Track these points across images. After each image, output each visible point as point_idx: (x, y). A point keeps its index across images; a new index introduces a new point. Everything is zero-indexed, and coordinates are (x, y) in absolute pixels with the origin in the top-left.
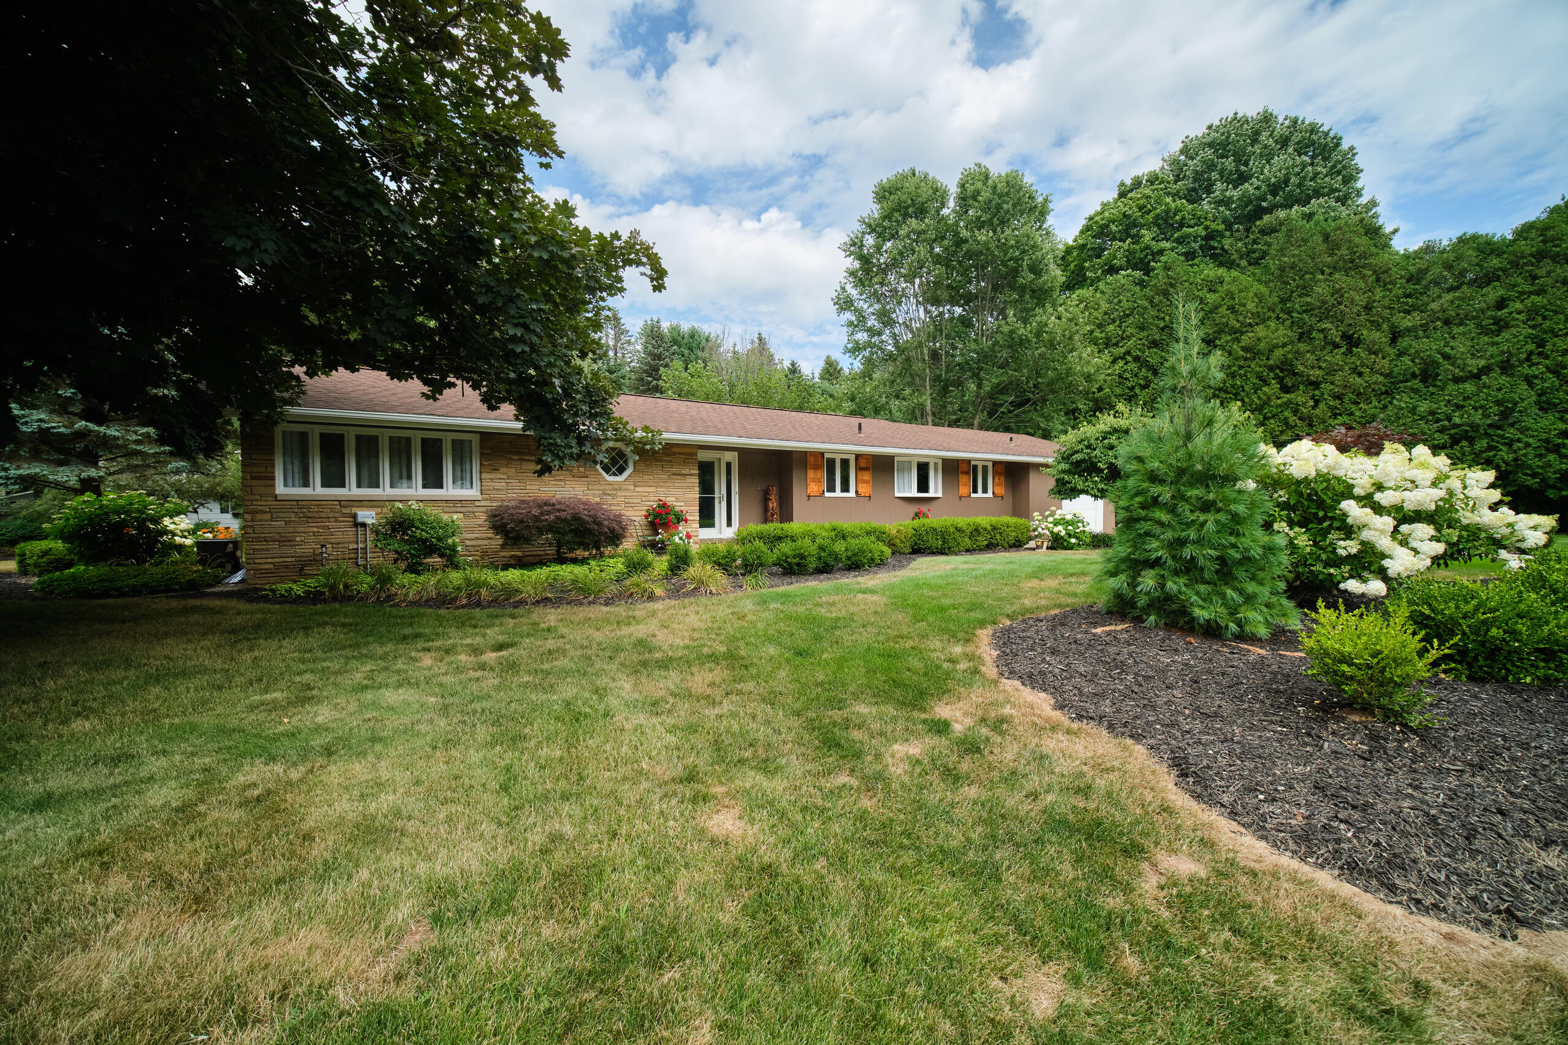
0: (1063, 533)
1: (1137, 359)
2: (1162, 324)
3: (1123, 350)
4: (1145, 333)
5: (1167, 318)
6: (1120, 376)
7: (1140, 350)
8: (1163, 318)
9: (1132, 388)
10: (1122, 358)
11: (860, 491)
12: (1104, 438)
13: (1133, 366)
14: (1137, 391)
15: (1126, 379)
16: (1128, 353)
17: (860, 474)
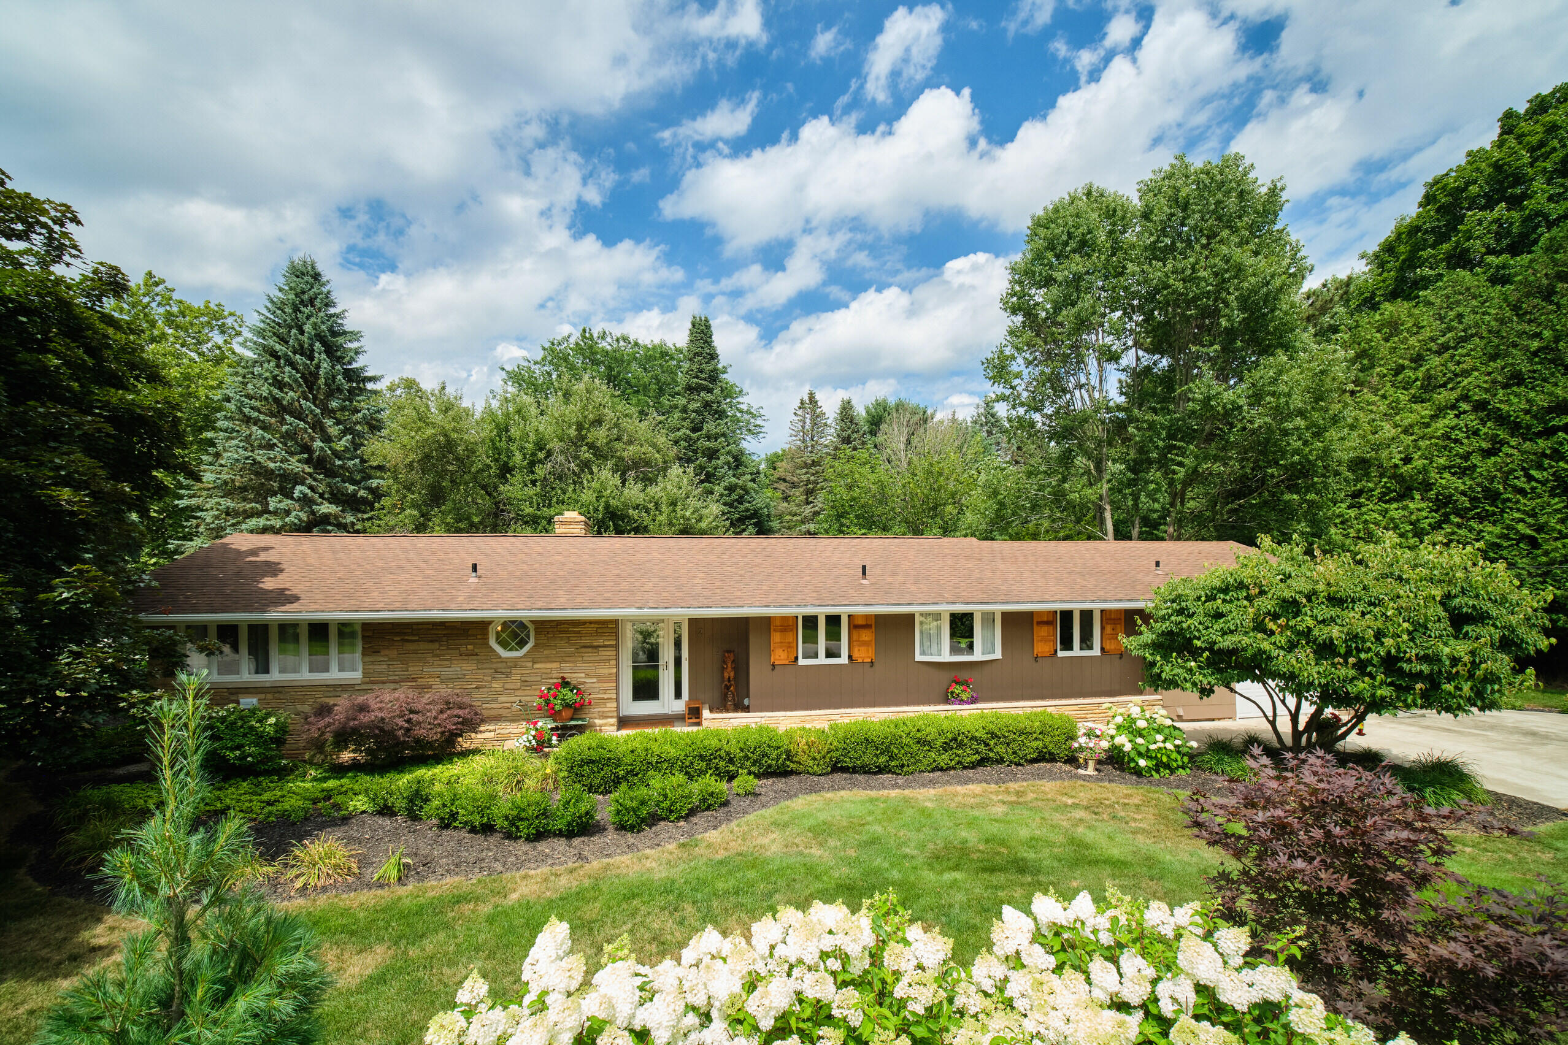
0: (1128, 747)
1: (1480, 406)
2: (1535, 344)
3: (1454, 395)
4: (1500, 363)
5: (1547, 334)
6: (1446, 436)
7: (1487, 390)
8: (1538, 335)
9: (1466, 457)
10: (1453, 407)
11: (855, 655)
12: (1211, 598)
13: (1472, 420)
14: (1475, 459)
15: (1456, 441)
16: (1465, 398)
17: (855, 633)
